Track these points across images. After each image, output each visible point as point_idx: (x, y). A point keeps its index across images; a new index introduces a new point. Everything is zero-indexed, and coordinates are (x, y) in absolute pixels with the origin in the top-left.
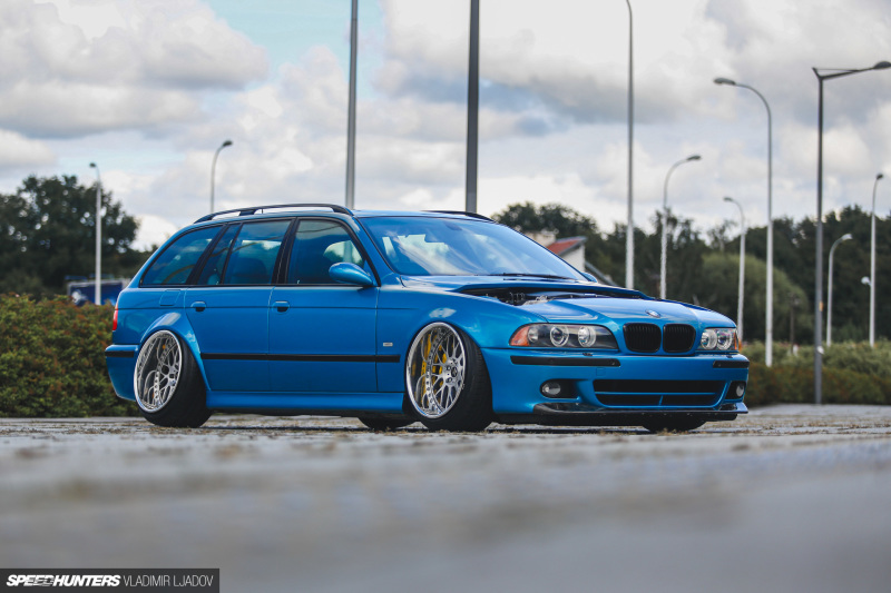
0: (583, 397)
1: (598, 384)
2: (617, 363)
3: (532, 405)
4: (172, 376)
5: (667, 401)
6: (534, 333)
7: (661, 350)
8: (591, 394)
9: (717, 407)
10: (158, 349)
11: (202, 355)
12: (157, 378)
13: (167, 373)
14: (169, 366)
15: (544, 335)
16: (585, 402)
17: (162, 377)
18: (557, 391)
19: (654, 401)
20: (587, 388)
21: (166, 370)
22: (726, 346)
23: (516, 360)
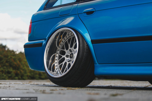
4: (67, 56)
10: (57, 40)
11: (93, 41)
12: (56, 58)
13: (64, 54)
14: (65, 50)
17: (60, 57)
21: (63, 53)
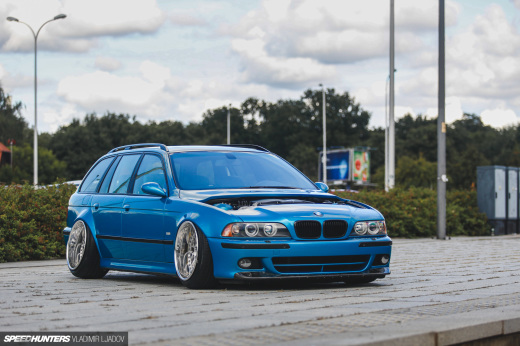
0: (266, 268)
1: (275, 260)
2: (288, 246)
3: (233, 274)
5: (326, 269)
6: (236, 229)
7: (322, 237)
8: (271, 266)
9: (365, 271)
11: (97, 237)
15: (242, 230)
16: (268, 271)
18: (249, 264)
19: (318, 269)
20: (269, 263)
22: (375, 232)
23: (225, 246)
